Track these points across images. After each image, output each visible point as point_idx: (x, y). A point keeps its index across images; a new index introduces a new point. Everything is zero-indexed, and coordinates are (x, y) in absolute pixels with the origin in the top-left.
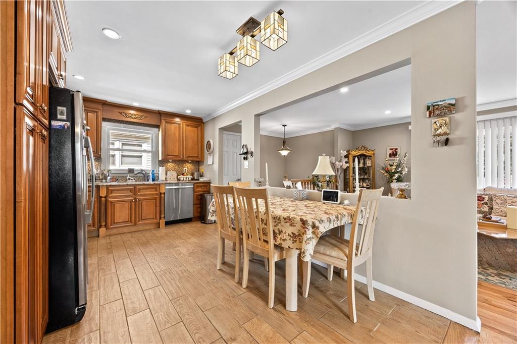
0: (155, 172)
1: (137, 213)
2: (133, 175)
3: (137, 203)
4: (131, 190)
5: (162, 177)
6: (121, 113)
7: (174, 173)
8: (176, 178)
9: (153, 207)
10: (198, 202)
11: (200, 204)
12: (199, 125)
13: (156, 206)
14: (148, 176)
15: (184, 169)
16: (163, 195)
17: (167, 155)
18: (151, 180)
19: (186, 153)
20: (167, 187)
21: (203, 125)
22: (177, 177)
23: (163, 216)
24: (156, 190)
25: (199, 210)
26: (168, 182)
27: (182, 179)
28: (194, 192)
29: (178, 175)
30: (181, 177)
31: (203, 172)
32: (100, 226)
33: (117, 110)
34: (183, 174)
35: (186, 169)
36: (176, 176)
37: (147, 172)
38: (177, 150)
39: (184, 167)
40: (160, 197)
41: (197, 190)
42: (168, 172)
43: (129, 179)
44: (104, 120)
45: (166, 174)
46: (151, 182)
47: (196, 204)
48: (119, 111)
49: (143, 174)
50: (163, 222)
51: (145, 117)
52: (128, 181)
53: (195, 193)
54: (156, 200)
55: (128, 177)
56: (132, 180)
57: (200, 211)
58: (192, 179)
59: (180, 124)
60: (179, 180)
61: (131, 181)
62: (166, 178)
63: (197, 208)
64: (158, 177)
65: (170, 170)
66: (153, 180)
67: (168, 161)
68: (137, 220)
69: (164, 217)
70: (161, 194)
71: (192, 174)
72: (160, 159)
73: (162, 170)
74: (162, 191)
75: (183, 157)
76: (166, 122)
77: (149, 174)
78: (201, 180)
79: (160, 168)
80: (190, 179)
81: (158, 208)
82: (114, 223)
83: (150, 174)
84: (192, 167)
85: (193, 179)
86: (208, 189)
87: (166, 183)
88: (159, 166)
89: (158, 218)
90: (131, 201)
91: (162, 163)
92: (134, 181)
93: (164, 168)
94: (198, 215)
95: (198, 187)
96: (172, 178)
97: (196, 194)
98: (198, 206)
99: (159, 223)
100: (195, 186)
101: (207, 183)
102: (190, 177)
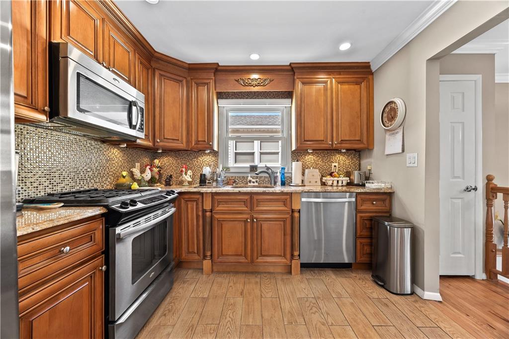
0: (286, 170)
1: (255, 243)
2: (254, 175)
3: (255, 225)
4: (245, 202)
5: (296, 178)
6: (237, 81)
7: (317, 173)
8: (319, 183)
9: (280, 234)
10: (365, 233)
11: (371, 237)
12: (364, 79)
13: (285, 235)
14: (276, 177)
15: (333, 164)
16: (296, 215)
17: (305, 141)
18: (279, 183)
19: (337, 134)
20: (304, 200)
21: (370, 77)
22: (321, 179)
23: (296, 253)
24: (285, 205)
25: (367, 249)
26: (306, 189)
27: (330, 183)
28: (357, 211)
29: (323, 176)
30: (328, 179)
31: (370, 170)
32: (205, 257)
33: (233, 77)
34: (331, 174)
35: (337, 164)
36: (319, 178)
37: (273, 170)
38: (322, 129)
39: (332, 162)
40: (292, 217)
41: (363, 207)
42: (307, 171)
43: (250, 181)
44: (220, 96)
45: (303, 174)
46: (278, 189)
47: (361, 237)
48: (235, 78)
49: (268, 173)
50: (296, 264)
51: (271, 81)
52: (249, 184)
53: (359, 215)
54: (284, 221)
55: (249, 178)
56: (253, 182)
57: (368, 251)
58: (348, 184)
59: (326, 82)
60: (324, 184)
61: (252, 184)
62: (303, 181)
63: (363, 245)
64: (291, 178)
65: (308, 168)
66: (283, 184)
67: (305, 152)
68: (255, 254)
69: (299, 255)
70: (293, 211)
71: (348, 174)
72: (294, 148)
73: (296, 167)
74: (296, 207)
75: (332, 141)
76: (303, 83)
77: (277, 173)
78: (371, 186)
79: (293, 163)
80: (344, 183)
81: (288, 238)
82: (222, 255)
83: (279, 174)
84: (347, 161)
85: (350, 184)
86: (388, 208)
87: (302, 192)
88: (293, 160)
89: (288, 256)
90: (246, 221)
91: (297, 154)
92: (256, 184)
93: (300, 163)
94: (365, 259)
95: (363, 201)
96: (313, 181)
97: (361, 217)
98: (365, 241)
99: (291, 265)
100: (359, 198)
101: (385, 193)
102: (346, 180)
